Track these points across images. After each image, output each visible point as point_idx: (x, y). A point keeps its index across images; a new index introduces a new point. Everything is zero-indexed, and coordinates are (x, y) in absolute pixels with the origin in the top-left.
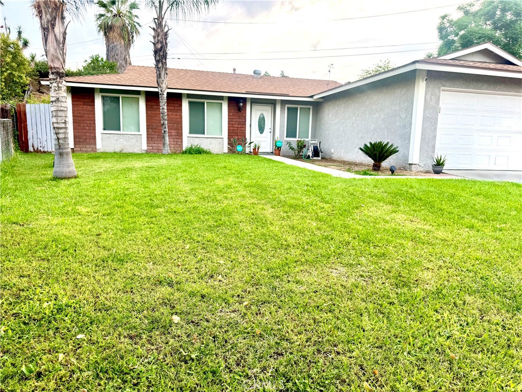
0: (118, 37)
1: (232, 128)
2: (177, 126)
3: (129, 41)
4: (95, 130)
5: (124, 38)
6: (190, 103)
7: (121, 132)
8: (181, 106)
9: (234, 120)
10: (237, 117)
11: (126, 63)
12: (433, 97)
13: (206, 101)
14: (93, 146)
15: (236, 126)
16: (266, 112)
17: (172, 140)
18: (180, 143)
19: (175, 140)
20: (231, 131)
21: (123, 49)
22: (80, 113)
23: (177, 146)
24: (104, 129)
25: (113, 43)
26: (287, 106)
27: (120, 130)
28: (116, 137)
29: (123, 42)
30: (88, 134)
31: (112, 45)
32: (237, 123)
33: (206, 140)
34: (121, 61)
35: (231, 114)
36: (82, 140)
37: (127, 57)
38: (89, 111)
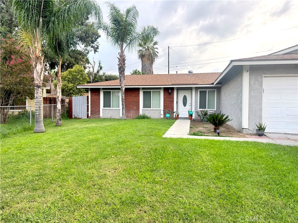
0: (147, 60)
1: (165, 104)
2: (137, 104)
3: (152, 61)
4: (100, 107)
5: (149, 60)
6: (144, 92)
7: (111, 108)
8: (139, 94)
9: (167, 100)
10: (168, 98)
11: (150, 72)
12: (256, 82)
13: (152, 91)
14: (99, 115)
15: (168, 103)
16: (187, 94)
17: (134, 112)
18: (138, 113)
19: (136, 111)
20: (165, 106)
21: (149, 65)
22: (93, 100)
23: (137, 114)
24: (104, 107)
25: (145, 63)
26: (199, 90)
27: (110, 107)
28: (108, 111)
29: (149, 62)
30: (96, 110)
31: (144, 64)
32: (168, 101)
33: (152, 111)
34: (148, 71)
35: (165, 97)
36: (94, 113)
37: (151, 69)
38: (97, 98)
